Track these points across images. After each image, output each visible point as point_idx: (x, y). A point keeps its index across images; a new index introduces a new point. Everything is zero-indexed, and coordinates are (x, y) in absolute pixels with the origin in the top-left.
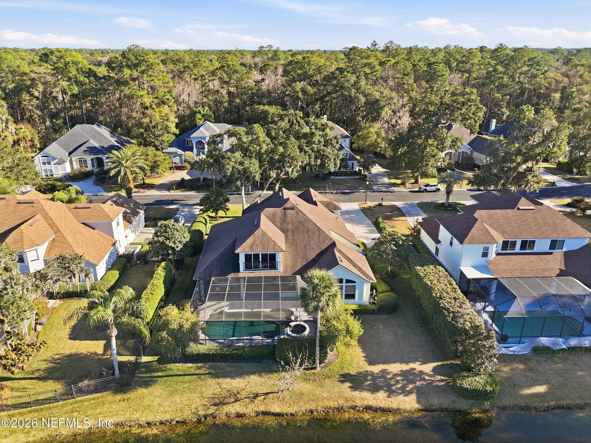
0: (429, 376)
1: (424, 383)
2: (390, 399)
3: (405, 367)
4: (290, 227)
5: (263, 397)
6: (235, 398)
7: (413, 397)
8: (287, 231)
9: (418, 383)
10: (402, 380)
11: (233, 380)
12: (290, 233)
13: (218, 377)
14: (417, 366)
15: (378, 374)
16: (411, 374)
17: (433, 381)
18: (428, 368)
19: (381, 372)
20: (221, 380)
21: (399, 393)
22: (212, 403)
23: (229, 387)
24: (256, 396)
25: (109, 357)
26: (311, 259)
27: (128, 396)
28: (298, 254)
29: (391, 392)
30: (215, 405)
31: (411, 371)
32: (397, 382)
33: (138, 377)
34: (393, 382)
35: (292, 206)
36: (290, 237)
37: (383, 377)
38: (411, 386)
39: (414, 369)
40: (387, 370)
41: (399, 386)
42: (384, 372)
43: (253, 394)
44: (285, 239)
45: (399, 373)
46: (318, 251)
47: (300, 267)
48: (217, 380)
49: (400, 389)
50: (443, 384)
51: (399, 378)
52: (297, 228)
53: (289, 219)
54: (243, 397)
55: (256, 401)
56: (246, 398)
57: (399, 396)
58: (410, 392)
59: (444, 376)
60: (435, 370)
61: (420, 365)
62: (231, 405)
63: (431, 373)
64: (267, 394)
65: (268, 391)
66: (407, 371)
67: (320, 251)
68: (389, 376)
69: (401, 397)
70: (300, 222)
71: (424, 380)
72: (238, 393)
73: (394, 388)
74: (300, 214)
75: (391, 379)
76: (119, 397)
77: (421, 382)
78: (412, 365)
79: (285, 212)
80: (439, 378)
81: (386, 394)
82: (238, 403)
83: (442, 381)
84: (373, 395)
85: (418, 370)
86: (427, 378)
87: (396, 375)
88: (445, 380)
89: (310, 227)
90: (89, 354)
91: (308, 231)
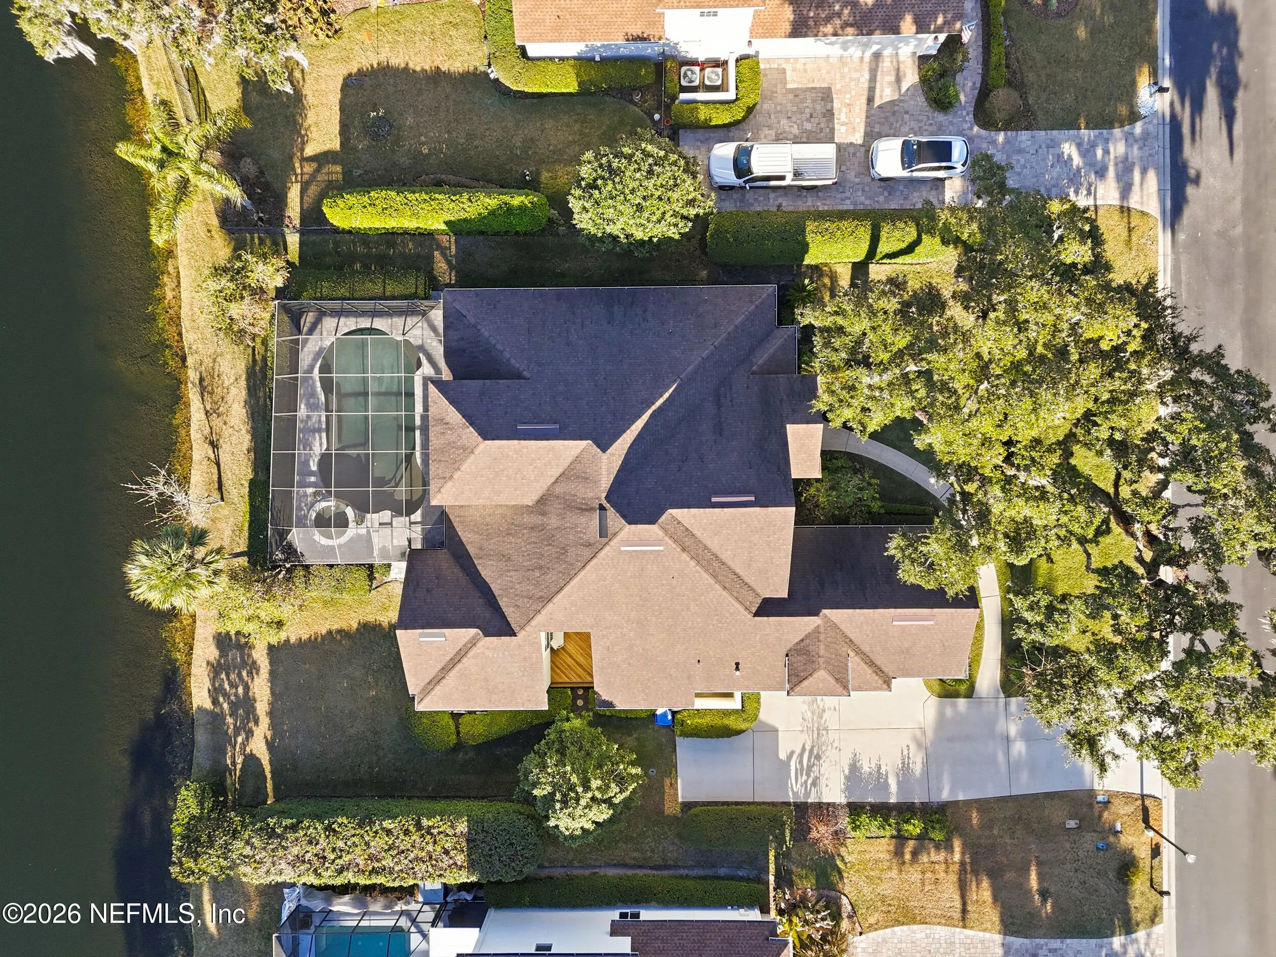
0: (244, 745)
1: (230, 731)
2: (204, 665)
3: (262, 708)
4: (553, 521)
5: (212, 456)
6: (211, 411)
7: (208, 705)
8: (543, 514)
9: (229, 720)
10: (236, 695)
11: (243, 404)
12: (536, 520)
13: (248, 380)
14: (262, 730)
15: (250, 655)
16: (247, 714)
17: (234, 747)
18: (259, 747)
19: (254, 662)
20: (243, 383)
21: (214, 682)
22: (204, 374)
23: (230, 398)
24: (214, 445)
25: (299, 171)
26: (479, 568)
27: (216, 236)
28: (489, 537)
29: (216, 669)
30: (201, 380)
31: (254, 717)
32: (233, 685)
33: (252, 239)
34: (233, 676)
35: (611, 531)
36: (527, 519)
37: (244, 664)
38: (225, 706)
39: (257, 723)
40: (257, 674)
41: (227, 687)
42: (253, 668)
43: (218, 440)
44: (523, 507)
45: (250, 694)
46: (495, 587)
47: (464, 539)
48: (244, 377)
49: (221, 685)
50: (229, 762)
51: (240, 690)
52: (550, 540)
53: (573, 518)
54: (213, 424)
55: (206, 445)
56: (211, 428)
57: (208, 680)
58: (215, 702)
59: (241, 770)
60: (251, 760)
61: (265, 737)
62: (202, 406)
63: (248, 750)
64: (218, 465)
65: (222, 465)
66: (254, 709)
67: (496, 593)
68: (244, 674)
69: (207, 684)
70: (564, 550)
71: (237, 733)
72: (219, 415)
73: (223, 676)
74: (587, 553)
75: (240, 675)
76: (215, 221)
77: (232, 727)
78: (265, 722)
79: (592, 509)
80: (240, 760)
81: (212, 659)
82: (204, 417)
83: (234, 763)
84: (211, 639)
85: (254, 728)
86: (240, 739)
87: (247, 688)
88: (235, 770)
89: (551, 577)
90: (303, 132)
91: (541, 568)
